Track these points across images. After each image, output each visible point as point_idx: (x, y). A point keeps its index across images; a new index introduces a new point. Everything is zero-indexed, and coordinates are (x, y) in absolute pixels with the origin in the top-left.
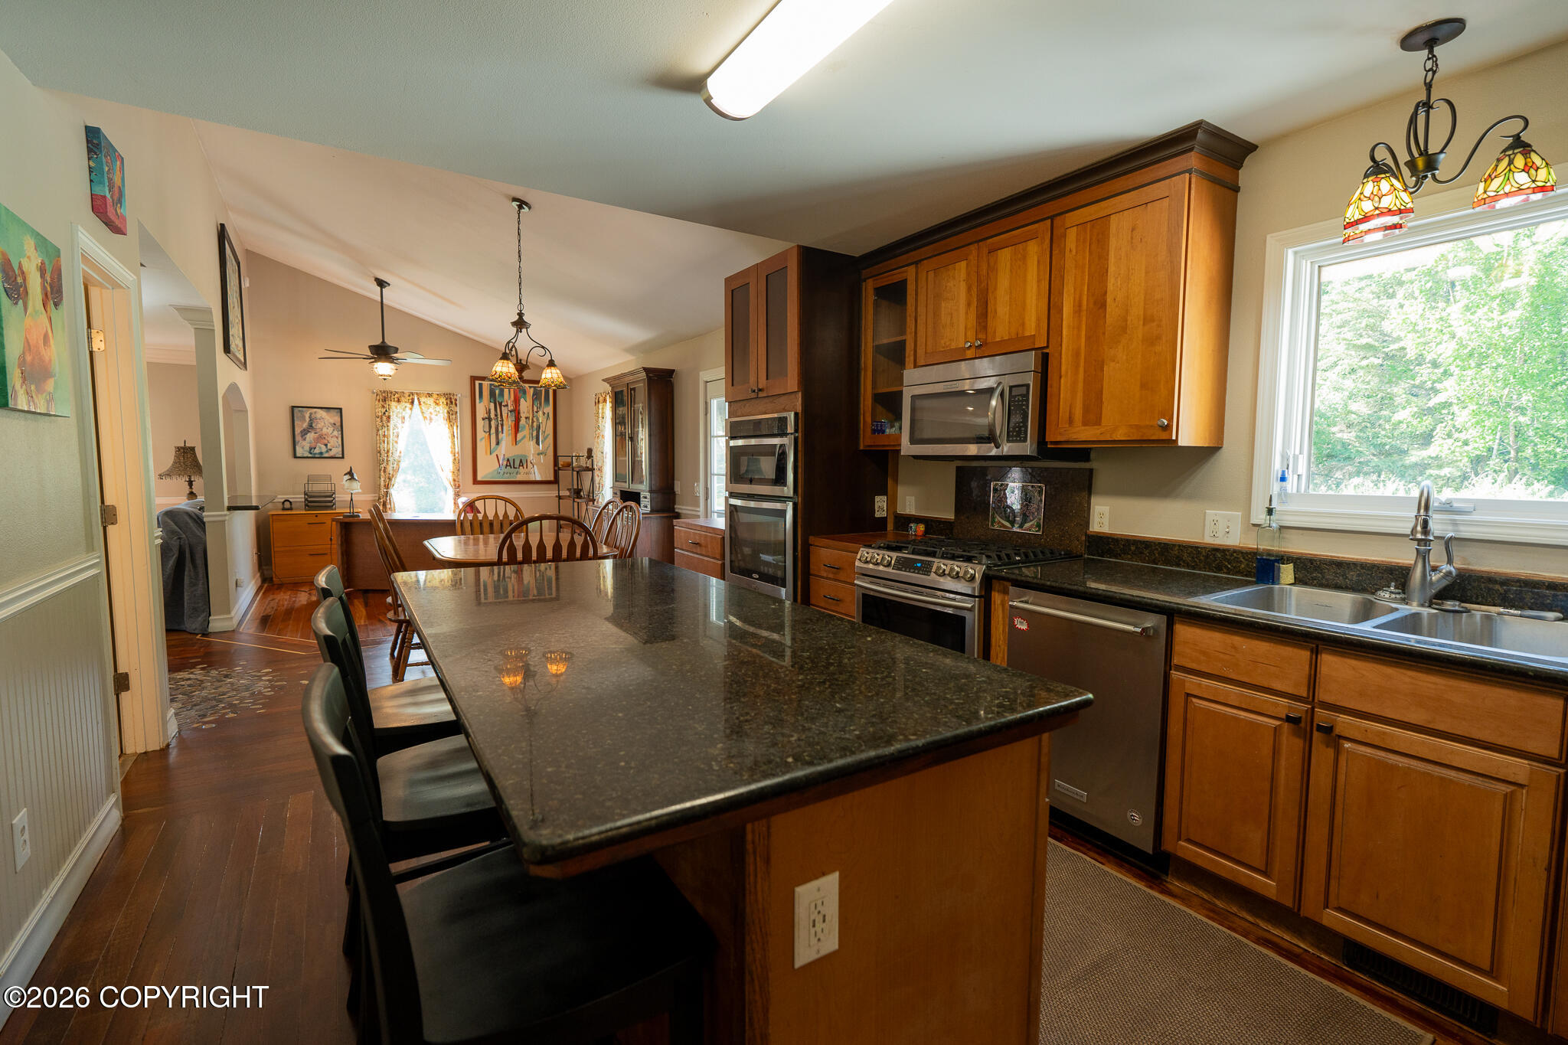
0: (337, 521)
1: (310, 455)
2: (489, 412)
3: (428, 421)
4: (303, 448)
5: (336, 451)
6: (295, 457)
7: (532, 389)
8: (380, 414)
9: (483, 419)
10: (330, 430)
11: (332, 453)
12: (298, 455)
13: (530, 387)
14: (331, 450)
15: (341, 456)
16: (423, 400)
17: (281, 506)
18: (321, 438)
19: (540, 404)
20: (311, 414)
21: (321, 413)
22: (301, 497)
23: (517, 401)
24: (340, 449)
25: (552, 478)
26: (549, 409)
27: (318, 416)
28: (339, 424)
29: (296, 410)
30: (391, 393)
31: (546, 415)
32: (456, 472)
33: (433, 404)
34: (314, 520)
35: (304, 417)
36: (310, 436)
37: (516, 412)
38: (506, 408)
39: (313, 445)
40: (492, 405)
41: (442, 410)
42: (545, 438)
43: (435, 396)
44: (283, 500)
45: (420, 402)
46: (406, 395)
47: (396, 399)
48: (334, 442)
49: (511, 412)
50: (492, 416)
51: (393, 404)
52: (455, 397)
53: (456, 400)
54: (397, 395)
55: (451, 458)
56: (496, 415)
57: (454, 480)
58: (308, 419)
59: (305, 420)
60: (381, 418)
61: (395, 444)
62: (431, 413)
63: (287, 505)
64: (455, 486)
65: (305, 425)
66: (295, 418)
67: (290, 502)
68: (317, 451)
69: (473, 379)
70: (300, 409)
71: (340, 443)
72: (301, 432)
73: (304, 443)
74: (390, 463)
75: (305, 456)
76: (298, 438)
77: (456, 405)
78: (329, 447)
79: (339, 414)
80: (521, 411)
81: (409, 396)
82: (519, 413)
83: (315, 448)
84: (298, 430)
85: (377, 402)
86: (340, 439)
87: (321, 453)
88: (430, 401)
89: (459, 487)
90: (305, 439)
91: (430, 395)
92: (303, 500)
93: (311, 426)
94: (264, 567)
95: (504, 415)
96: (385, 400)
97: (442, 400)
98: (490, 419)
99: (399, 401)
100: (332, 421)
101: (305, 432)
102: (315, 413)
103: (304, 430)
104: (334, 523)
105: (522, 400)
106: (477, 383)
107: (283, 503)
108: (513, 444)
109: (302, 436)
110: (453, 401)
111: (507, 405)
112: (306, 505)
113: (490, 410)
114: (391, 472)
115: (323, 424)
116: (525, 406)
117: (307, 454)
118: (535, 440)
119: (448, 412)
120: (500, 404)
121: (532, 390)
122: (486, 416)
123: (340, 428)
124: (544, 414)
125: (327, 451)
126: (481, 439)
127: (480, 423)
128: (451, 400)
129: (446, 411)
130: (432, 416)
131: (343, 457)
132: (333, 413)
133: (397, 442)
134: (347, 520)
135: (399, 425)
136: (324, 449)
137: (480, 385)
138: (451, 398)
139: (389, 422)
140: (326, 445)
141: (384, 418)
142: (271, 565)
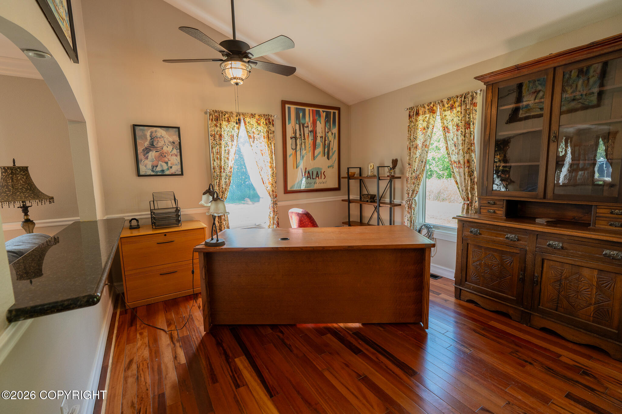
0: (196, 250)
1: (152, 173)
2: (295, 133)
3: (252, 140)
4: (146, 166)
5: (176, 169)
6: (139, 175)
7: (325, 113)
8: (213, 133)
9: (291, 138)
10: (170, 148)
11: (172, 171)
12: (142, 173)
13: (323, 111)
14: (171, 167)
15: (180, 173)
16: (247, 120)
17: (127, 224)
18: (162, 156)
19: (330, 127)
20: (152, 133)
21: (161, 132)
22: (147, 214)
23: (314, 124)
24: (179, 166)
25: (337, 186)
26: (335, 130)
27: (159, 135)
28: (177, 143)
29: (137, 128)
30: (222, 113)
31: (333, 135)
32: (274, 184)
33: (255, 124)
34: (162, 239)
35: (145, 136)
36: (152, 154)
37: (314, 132)
38: (307, 129)
39: (155, 164)
40: (297, 126)
41: (262, 128)
42: (333, 154)
43: (257, 117)
44: (131, 218)
45: (245, 122)
46: (234, 116)
47: (226, 119)
48: (174, 160)
49: (311, 132)
50: (298, 136)
51: (224, 123)
52: (273, 118)
53: (273, 121)
54: (227, 116)
55: (270, 172)
56: (300, 135)
57: (273, 191)
58: (149, 138)
59: (146, 138)
60: (214, 137)
61: (227, 161)
62: (253, 133)
63: (134, 223)
64: (273, 195)
65: (147, 144)
66: (137, 137)
67: (137, 220)
68: (159, 169)
69: (284, 103)
70: (141, 127)
71: (179, 161)
72: (143, 150)
73: (146, 161)
74: (223, 179)
75: (148, 174)
76: (141, 156)
77: (273, 125)
78: (169, 165)
79: (177, 133)
80: (318, 132)
81: (237, 116)
82: (316, 133)
83: (157, 166)
84: (140, 149)
85: (210, 121)
86: (179, 157)
87: (163, 171)
88: (253, 121)
89: (276, 196)
90: (147, 158)
91: (253, 116)
92: (150, 216)
93: (152, 144)
94: (115, 284)
95: (306, 135)
96: (217, 119)
97: (263, 121)
98: (295, 138)
99: (228, 121)
100: (171, 140)
101: (147, 150)
102: (156, 132)
103: (146, 148)
104: (196, 255)
105: (318, 122)
106: (287, 106)
107: (131, 221)
108: (312, 160)
109: (144, 155)
110: (271, 121)
111: (308, 127)
112: (153, 223)
113: (296, 130)
114: (224, 186)
115: (163, 143)
116: (320, 127)
117: (150, 173)
118: (326, 156)
119: (268, 132)
120: (303, 125)
121: (324, 114)
122: (293, 135)
123: (178, 147)
124: (332, 134)
125: (168, 169)
126: (290, 156)
127: (289, 142)
128: (269, 122)
129: (265, 130)
130: (255, 135)
131: (182, 174)
132: (172, 131)
133: (228, 159)
134: (212, 249)
135: (230, 144)
136: (165, 167)
137: (289, 108)
138: (269, 119)
139: (221, 140)
140: (167, 163)
141: (217, 136)
142: (122, 281)
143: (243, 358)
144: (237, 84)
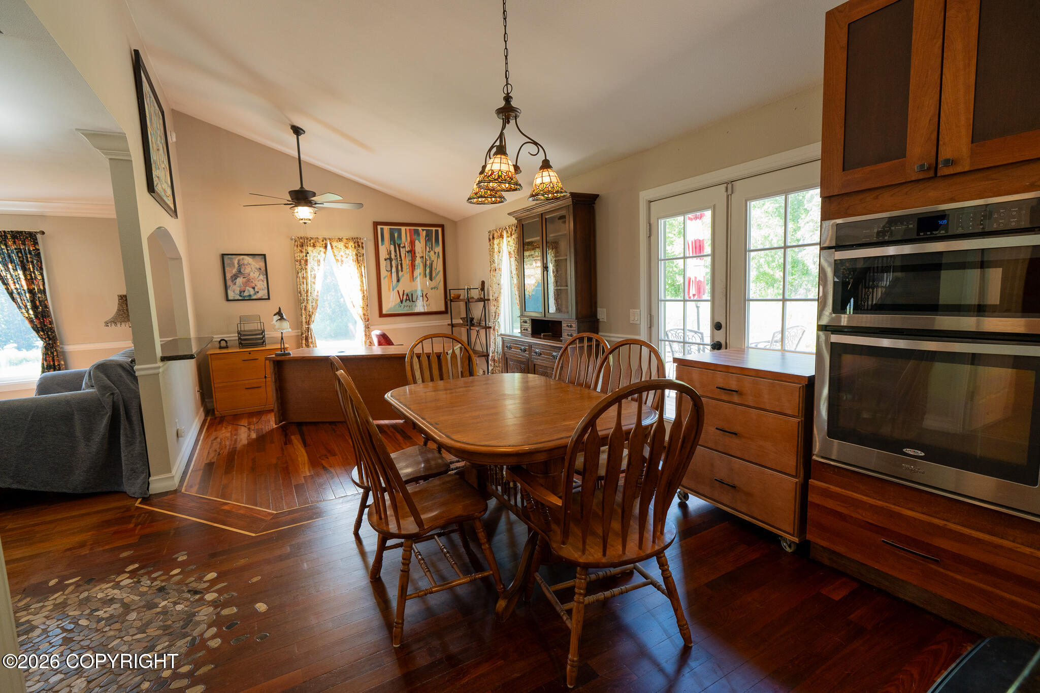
0: (269, 359)
1: (240, 298)
2: (390, 254)
3: (339, 263)
4: (234, 292)
5: (263, 293)
6: (228, 300)
7: (425, 231)
8: (299, 259)
9: (385, 260)
10: (257, 274)
11: (259, 296)
12: (230, 298)
13: (423, 230)
14: (258, 292)
15: (267, 297)
16: (334, 244)
17: (217, 345)
18: (248, 282)
19: (432, 246)
20: (239, 261)
21: (248, 259)
22: (235, 336)
23: (412, 243)
24: (266, 291)
25: (443, 309)
26: (439, 249)
27: (246, 262)
28: (263, 269)
29: (226, 257)
30: (307, 239)
31: (437, 254)
32: (365, 307)
33: (343, 248)
34: (247, 357)
35: (233, 264)
36: (240, 281)
37: (412, 252)
38: (404, 249)
39: (243, 289)
40: (392, 247)
41: (351, 253)
42: (437, 275)
43: (345, 241)
44: (219, 340)
45: (332, 247)
46: (320, 241)
47: (312, 245)
48: (261, 285)
49: (408, 252)
50: (393, 256)
51: (310, 249)
52: (362, 241)
53: (362, 243)
54: (312, 241)
55: (360, 295)
56: (396, 256)
57: (364, 315)
58: (236, 265)
59: (234, 267)
60: (300, 262)
61: (313, 285)
62: (342, 256)
63: (223, 344)
64: (365, 319)
65: (234, 271)
66: (225, 265)
67: (226, 341)
68: (246, 294)
69: (376, 224)
70: (230, 256)
71: (266, 286)
72: (232, 277)
73: (234, 287)
74: (310, 302)
75: (236, 298)
76: (229, 283)
77: (363, 247)
78: (256, 290)
79: (263, 260)
80: (417, 252)
81: (323, 241)
82: (415, 253)
83: (244, 291)
84: (228, 276)
85: (295, 248)
86: (265, 282)
87: (250, 296)
88: (341, 245)
89: (368, 320)
90: (235, 284)
91: (340, 240)
92: (237, 338)
93: (239, 271)
94: (207, 400)
95: (403, 256)
96: (302, 246)
97: (351, 244)
98: (391, 259)
99: (314, 246)
100: (258, 267)
101: (235, 277)
102: (243, 259)
103: (234, 275)
104: (267, 362)
105: (417, 242)
106: (379, 227)
107: (220, 342)
108: (410, 281)
109: (232, 281)
110: (360, 244)
111: (404, 247)
112: (240, 343)
113: (390, 251)
114: (311, 310)
115: (250, 269)
116: (419, 246)
117: (238, 297)
118: (428, 277)
119: (357, 255)
120: (399, 246)
121: (424, 233)
122: (388, 257)
123: (265, 273)
124: (435, 253)
125: (255, 294)
126: (384, 278)
127: (383, 264)
128: (358, 244)
129: (354, 253)
130: (343, 259)
131: (269, 299)
132: (259, 258)
133: (314, 283)
134: (279, 358)
135: (316, 268)
136: (252, 292)
137: (382, 229)
138: (358, 242)
139: (307, 265)
140: (254, 288)
141: (303, 262)
142: (212, 398)
143: (298, 436)
144: (305, 223)
